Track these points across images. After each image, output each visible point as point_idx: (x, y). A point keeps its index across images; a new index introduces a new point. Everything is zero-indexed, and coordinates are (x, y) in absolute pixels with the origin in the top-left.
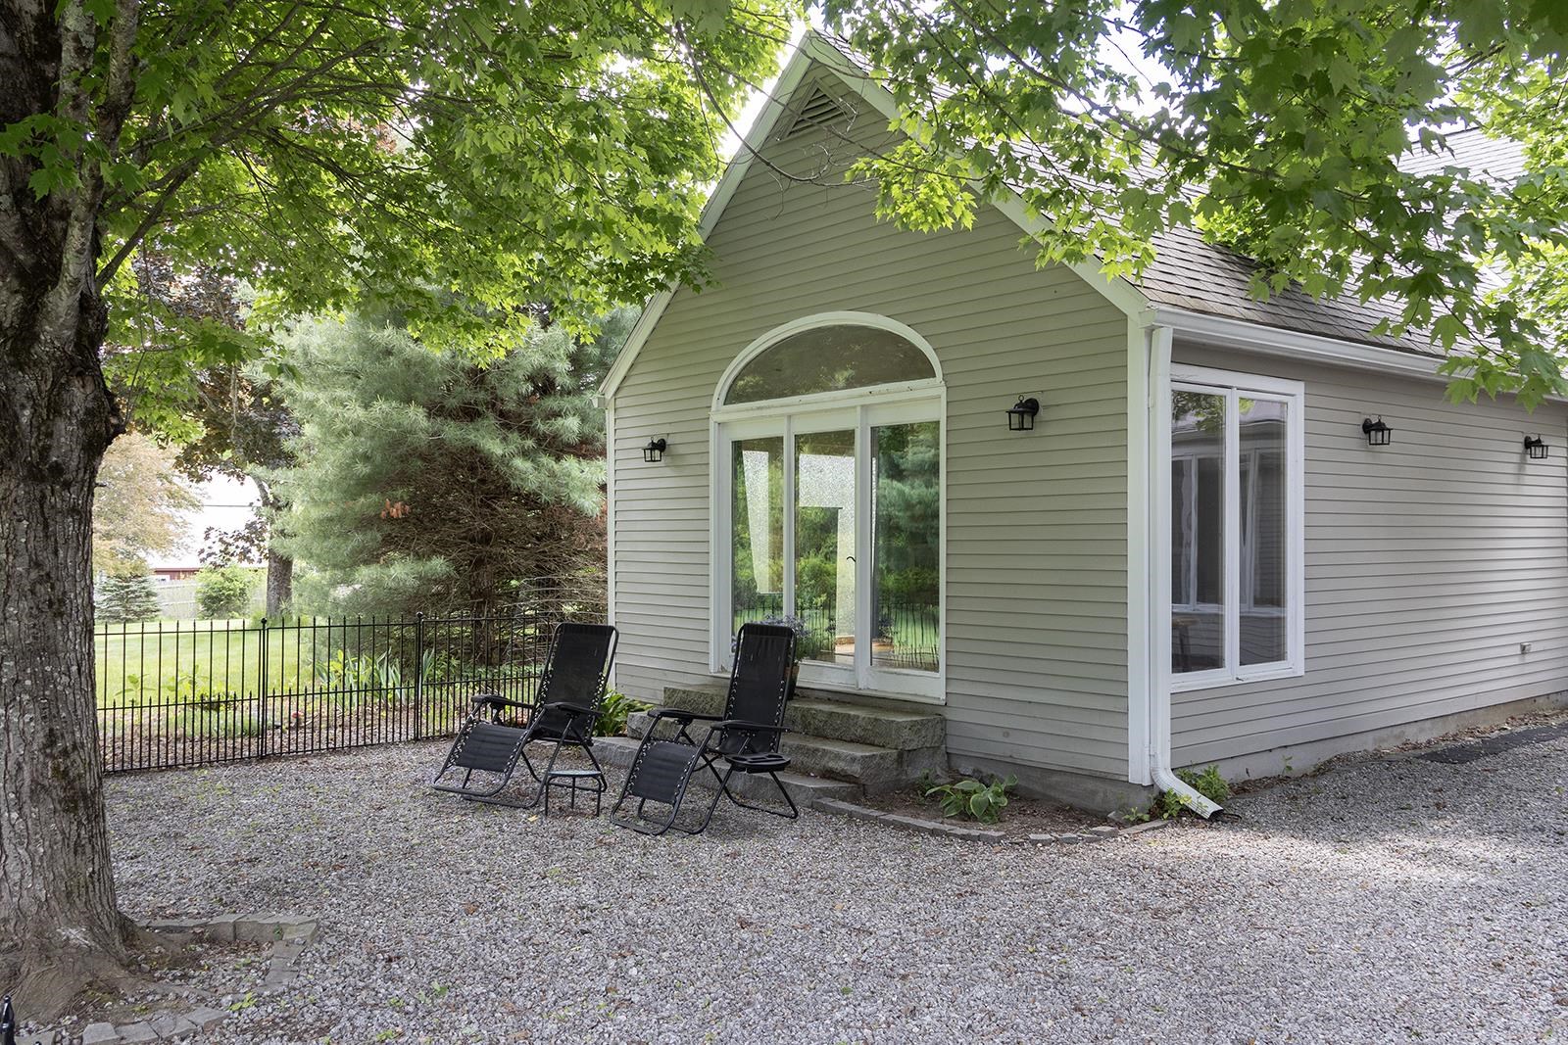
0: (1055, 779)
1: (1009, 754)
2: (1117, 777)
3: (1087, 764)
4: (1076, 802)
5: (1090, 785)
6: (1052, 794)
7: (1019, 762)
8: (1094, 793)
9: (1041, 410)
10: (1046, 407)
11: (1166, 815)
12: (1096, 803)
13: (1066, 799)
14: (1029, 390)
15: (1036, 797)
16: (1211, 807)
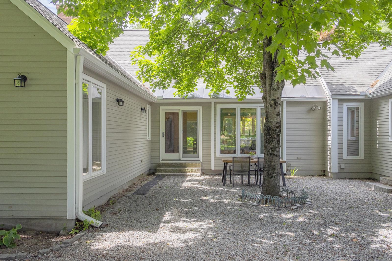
0: (33, 222)
1: (11, 215)
2: (62, 218)
3: (48, 215)
4: (43, 229)
5: (50, 222)
6: (32, 228)
7: (16, 217)
8: (51, 225)
9: (28, 80)
10: (30, 79)
11: (84, 229)
12: (53, 228)
13: (38, 229)
14: (23, 72)
15: (26, 230)
16: (99, 223)
